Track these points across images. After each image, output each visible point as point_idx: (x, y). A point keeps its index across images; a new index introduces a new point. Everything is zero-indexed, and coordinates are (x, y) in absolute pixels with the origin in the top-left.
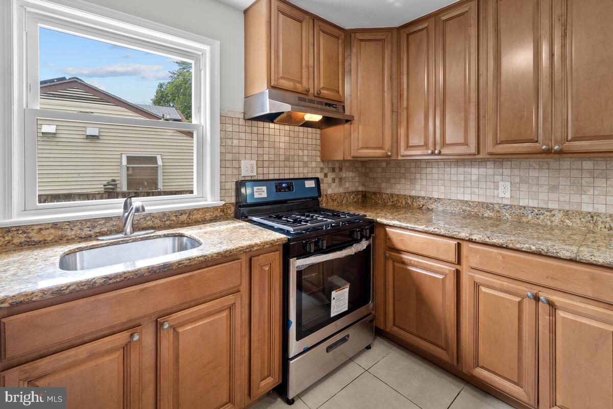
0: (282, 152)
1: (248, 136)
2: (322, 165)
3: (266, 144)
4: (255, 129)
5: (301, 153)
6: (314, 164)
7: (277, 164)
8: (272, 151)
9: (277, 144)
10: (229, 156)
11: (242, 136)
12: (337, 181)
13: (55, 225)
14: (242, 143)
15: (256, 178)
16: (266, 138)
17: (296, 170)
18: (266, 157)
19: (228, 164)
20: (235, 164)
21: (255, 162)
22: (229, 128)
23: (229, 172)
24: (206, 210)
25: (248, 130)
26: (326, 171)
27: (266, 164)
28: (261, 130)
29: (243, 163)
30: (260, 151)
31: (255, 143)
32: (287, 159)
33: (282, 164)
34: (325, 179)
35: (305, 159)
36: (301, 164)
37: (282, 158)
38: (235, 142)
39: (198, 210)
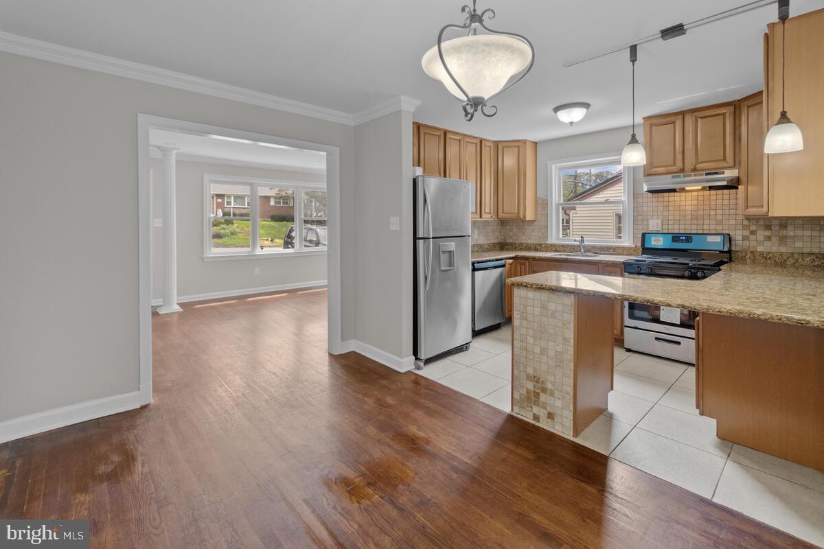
0: (688, 213)
1: (655, 204)
2: (746, 222)
3: (671, 208)
4: (661, 199)
5: (713, 212)
6: (732, 222)
7: (683, 222)
8: (678, 212)
9: (682, 208)
10: (640, 218)
11: (651, 204)
12: (774, 239)
13: (563, 246)
14: (651, 209)
15: (661, 232)
16: (672, 204)
17: (706, 227)
18: (671, 218)
19: (639, 223)
20: (645, 223)
21: (660, 221)
22: (640, 200)
23: (640, 227)
24: (623, 248)
25: (655, 200)
26: (753, 228)
27: (671, 222)
28: (666, 199)
29: (651, 222)
30: (666, 213)
31: (662, 208)
32: (695, 218)
33: (689, 222)
34: (751, 236)
35: (719, 217)
36: (714, 222)
37: (689, 217)
38: (645, 209)
39: (619, 248)
